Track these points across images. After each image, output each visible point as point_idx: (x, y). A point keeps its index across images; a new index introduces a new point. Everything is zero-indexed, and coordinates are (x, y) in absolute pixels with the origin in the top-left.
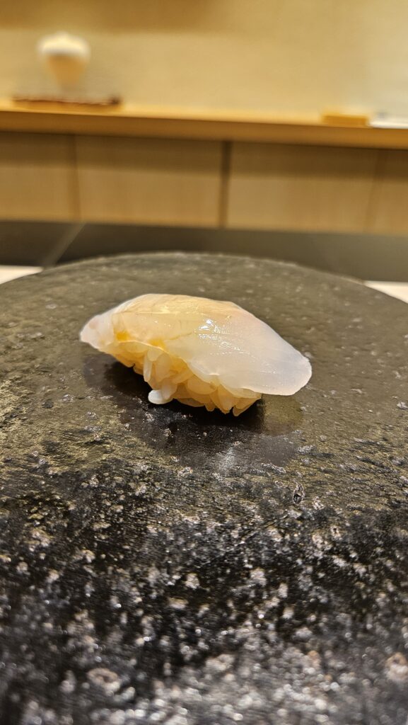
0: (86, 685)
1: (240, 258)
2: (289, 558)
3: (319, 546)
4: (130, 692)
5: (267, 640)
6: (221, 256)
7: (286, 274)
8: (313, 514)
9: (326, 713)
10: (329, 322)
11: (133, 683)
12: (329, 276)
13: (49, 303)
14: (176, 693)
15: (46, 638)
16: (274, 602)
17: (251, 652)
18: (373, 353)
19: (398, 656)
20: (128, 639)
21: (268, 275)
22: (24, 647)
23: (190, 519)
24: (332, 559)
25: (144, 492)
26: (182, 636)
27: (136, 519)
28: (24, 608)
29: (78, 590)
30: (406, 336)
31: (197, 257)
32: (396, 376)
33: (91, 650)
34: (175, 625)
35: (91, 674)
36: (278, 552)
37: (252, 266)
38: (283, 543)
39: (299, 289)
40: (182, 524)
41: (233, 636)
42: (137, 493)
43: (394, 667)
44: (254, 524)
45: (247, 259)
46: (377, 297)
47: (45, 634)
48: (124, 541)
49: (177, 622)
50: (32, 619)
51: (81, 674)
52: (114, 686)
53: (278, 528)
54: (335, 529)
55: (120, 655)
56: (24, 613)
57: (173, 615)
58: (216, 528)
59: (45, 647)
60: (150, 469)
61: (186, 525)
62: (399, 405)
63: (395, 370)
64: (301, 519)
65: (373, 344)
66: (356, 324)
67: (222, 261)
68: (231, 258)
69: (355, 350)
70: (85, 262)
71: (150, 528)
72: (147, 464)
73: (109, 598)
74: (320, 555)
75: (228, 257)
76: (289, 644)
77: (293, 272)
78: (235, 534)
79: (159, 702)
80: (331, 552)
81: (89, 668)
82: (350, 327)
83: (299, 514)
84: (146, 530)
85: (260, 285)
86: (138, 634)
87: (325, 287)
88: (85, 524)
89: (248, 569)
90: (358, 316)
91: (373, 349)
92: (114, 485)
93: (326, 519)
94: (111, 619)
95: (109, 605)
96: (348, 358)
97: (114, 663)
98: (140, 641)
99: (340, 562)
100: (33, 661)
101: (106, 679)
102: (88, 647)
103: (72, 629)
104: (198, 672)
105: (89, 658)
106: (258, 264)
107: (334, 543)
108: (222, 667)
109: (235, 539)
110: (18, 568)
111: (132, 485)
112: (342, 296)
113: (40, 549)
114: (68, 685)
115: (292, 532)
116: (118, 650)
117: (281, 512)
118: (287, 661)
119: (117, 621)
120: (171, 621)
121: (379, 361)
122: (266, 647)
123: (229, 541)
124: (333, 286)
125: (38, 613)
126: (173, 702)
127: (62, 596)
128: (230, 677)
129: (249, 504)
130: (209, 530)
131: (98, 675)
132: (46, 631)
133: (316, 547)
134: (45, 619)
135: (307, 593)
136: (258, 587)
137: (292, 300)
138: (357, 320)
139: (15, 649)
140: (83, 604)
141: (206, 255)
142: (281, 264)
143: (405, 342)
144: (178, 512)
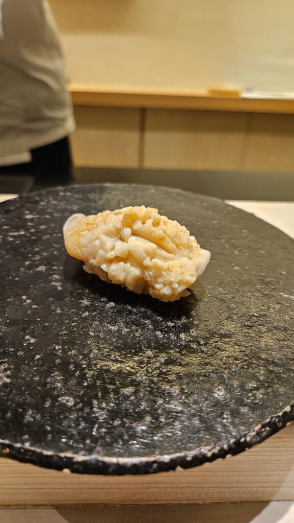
0: (57, 404)
1: (146, 186)
2: (167, 345)
3: (183, 339)
4: (81, 405)
5: (152, 382)
6: (134, 185)
7: (174, 196)
8: (181, 324)
9: (182, 412)
10: (198, 223)
11: (81, 402)
12: (201, 197)
13: (28, 214)
14: (104, 405)
15: (35, 384)
16: (158, 365)
17: (144, 387)
18: (223, 241)
19: (220, 387)
20: (79, 384)
21: (163, 196)
22: (23, 389)
23: (113, 328)
24: (190, 345)
25: (87, 315)
26: (107, 381)
27: (83, 329)
28: (22, 371)
29: (51, 363)
30: (244, 231)
31: (120, 186)
32: (235, 252)
33: (59, 388)
34: (104, 377)
35: (60, 399)
36: (161, 342)
37: (153, 191)
38: (163, 338)
39: (182, 204)
40: (109, 330)
41: (135, 380)
42: (83, 316)
43: (218, 392)
44: (148, 329)
45: (151, 187)
46: (229, 208)
47: (35, 382)
48: (76, 340)
49: (105, 375)
50: (27, 375)
51: (55, 399)
52: (71, 404)
53: (161, 331)
54: (192, 331)
55: (75, 391)
56: (23, 373)
57: (103, 372)
58: (128, 332)
59: (35, 388)
60: (90, 304)
61: (110, 330)
62: (235, 268)
63: (235, 249)
64: (174, 327)
65: (224, 236)
66: (214, 224)
67: (135, 188)
68: (140, 186)
69: (212, 239)
70: (49, 190)
71: (90, 333)
72: (89, 301)
73: (68, 366)
74: (184, 343)
75: (138, 186)
76: (164, 383)
77: (178, 194)
78: (137, 334)
79: (95, 410)
80: (190, 341)
81: (59, 396)
82: (211, 226)
83: (173, 324)
84: (88, 334)
85: (158, 203)
86: (85, 381)
87: (198, 203)
88: (54, 332)
89: (144, 350)
90: (216, 220)
91: (223, 238)
92: (70, 312)
93: (188, 326)
94: (70, 375)
95: (69, 368)
96: (208, 244)
97: (72, 393)
98: (86, 384)
99: (194, 346)
100: (28, 394)
101: (68, 401)
102: (57, 387)
103: (49, 380)
104: (116, 396)
105: (58, 392)
106: (157, 190)
107: (192, 337)
108: (128, 394)
109: (137, 337)
110: (18, 353)
111: (80, 313)
112: (207, 208)
113: (30, 344)
114: (47, 404)
115: (169, 333)
116: (74, 388)
117: (164, 323)
118: (163, 391)
119: (74, 375)
120: (102, 374)
121: (226, 245)
122: (152, 385)
123: (134, 337)
124: (203, 203)
125: (30, 374)
126: (103, 409)
127: (42, 366)
128: (132, 398)
129: (146, 320)
130: (123, 333)
131: (63, 399)
132: (35, 381)
133: (182, 340)
134: (35, 376)
135: (175, 361)
136: (149, 358)
137: (177, 211)
138: (215, 222)
139: (19, 389)
140: (55, 369)
141: (125, 185)
142: (171, 190)
143: (243, 234)
144: (106, 324)
